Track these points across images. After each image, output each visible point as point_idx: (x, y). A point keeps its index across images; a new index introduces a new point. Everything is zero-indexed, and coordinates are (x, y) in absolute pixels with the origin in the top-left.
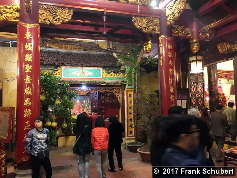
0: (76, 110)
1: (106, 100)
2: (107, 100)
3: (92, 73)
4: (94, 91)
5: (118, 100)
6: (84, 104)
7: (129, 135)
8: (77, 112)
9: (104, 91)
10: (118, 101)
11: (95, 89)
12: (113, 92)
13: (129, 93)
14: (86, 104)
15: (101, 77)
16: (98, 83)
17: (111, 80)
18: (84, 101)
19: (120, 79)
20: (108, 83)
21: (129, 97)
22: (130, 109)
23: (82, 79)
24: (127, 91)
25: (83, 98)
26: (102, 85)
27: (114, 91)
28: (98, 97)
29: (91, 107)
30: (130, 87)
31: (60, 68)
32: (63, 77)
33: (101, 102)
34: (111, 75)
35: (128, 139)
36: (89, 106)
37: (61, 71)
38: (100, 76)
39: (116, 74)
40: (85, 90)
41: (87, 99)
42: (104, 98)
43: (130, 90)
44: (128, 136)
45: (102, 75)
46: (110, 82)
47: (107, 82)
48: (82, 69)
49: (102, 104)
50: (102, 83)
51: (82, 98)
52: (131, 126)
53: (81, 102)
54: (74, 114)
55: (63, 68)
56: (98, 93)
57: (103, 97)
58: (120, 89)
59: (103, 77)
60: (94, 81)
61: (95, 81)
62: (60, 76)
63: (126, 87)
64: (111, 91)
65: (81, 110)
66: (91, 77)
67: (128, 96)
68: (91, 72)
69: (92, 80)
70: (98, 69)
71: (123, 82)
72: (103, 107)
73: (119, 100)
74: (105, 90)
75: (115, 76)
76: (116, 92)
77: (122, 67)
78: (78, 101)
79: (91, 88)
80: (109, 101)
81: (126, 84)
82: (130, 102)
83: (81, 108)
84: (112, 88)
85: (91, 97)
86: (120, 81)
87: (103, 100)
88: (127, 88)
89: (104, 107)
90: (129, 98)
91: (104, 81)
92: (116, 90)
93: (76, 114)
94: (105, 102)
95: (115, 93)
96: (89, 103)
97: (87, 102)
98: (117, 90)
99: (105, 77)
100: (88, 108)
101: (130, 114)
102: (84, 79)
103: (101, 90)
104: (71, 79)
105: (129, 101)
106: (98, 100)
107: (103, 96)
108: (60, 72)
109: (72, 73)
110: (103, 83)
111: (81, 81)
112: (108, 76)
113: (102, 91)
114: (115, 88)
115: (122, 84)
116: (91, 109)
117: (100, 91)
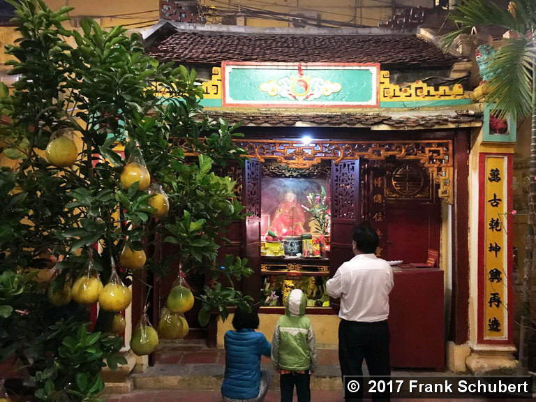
0: (282, 225)
1: (386, 192)
2: (394, 191)
3: (337, 87)
4: (345, 155)
5: (440, 191)
6: (307, 204)
7: (486, 338)
8: (285, 230)
9: (382, 157)
10: (440, 195)
11: (347, 149)
12: (419, 160)
13: (491, 164)
14: (318, 206)
15: (373, 102)
16: (360, 122)
17: (412, 110)
18: (310, 196)
19: (451, 106)
20: (401, 122)
21: (491, 180)
22: (492, 228)
23: (299, 108)
24: (483, 156)
25: (307, 184)
26: (375, 128)
27: (424, 158)
28: (360, 180)
29: (333, 216)
30: (497, 137)
31: (218, 69)
32: (229, 100)
33: (369, 198)
34: (413, 91)
35: (481, 353)
36: (325, 214)
37: (222, 80)
38: (370, 98)
39: (437, 89)
40: (309, 152)
41: (319, 188)
42: (382, 184)
43: (494, 150)
44: (481, 340)
45: (378, 93)
46: (408, 119)
47: (396, 116)
48: (300, 70)
49: (371, 207)
50: (376, 120)
51: (303, 183)
52: (496, 299)
53: (301, 197)
54: (274, 237)
55: (229, 68)
56: (357, 162)
57: (378, 182)
58: (451, 148)
59: (382, 99)
60: (344, 114)
61: (349, 115)
62: (219, 96)
63: (480, 139)
64: (412, 157)
65: (301, 224)
66: (333, 99)
67: (488, 174)
68: (332, 82)
69: (338, 112)
70: (362, 68)
71: (466, 119)
72: (378, 218)
73: (445, 192)
74: (387, 150)
75: (428, 94)
76: (431, 159)
77: (456, 66)
78: (291, 197)
79: (331, 145)
80: (401, 195)
81: (478, 125)
82: (496, 202)
83: (299, 219)
84: (417, 146)
85: (332, 182)
86: (454, 114)
87: (378, 190)
88: (484, 144)
89: (380, 219)
90: (488, 184)
91: (384, 114)
92: (434, 152)
93: (281, 239)
94: (383, 198)
95: (427, 165)
96: (327, 202)
97: (318, 199)
98: (438, 152)
99: (387, 99)
100: (324, 218)
101: (491, 249)
102: (306, 107)
103: (370, 150)
104: (258, 107)
105: (489, 196)
106: (360, 191)
107: (376, 176)
108: (219, 84)
109: (264, 87)
110: (381, 123)
111: (295, 114)
112: (403, 95)
113: (374, 157)
114: (429, 145)
115: (463, 126)
116: (333, 224)
117: (369, 154)
